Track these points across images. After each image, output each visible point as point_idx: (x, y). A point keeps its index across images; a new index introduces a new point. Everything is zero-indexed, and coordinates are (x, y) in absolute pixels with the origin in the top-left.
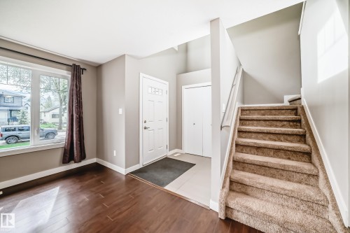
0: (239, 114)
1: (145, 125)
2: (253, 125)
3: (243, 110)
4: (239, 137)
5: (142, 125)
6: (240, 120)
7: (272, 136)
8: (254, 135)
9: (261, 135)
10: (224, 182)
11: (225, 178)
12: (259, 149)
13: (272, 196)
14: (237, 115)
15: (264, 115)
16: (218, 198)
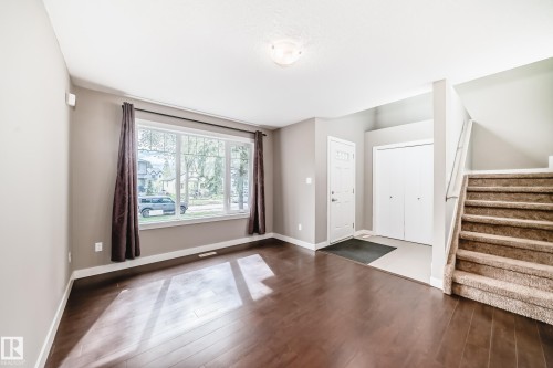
0: (466, 185)
1: (334, 197)
2: (488, 198)
3: (471, 179)
4: (467, 213)
5: (330, 197)
6: (468, 192)
7: (519, 213)
8: (489, 211)
9: (500, 211)
10: (449, 258)
11: (450, 254)
12: (496, 227)
13: (515, 276)
14: (463, 185)
15: (507, 185)
16: (442, 272)
